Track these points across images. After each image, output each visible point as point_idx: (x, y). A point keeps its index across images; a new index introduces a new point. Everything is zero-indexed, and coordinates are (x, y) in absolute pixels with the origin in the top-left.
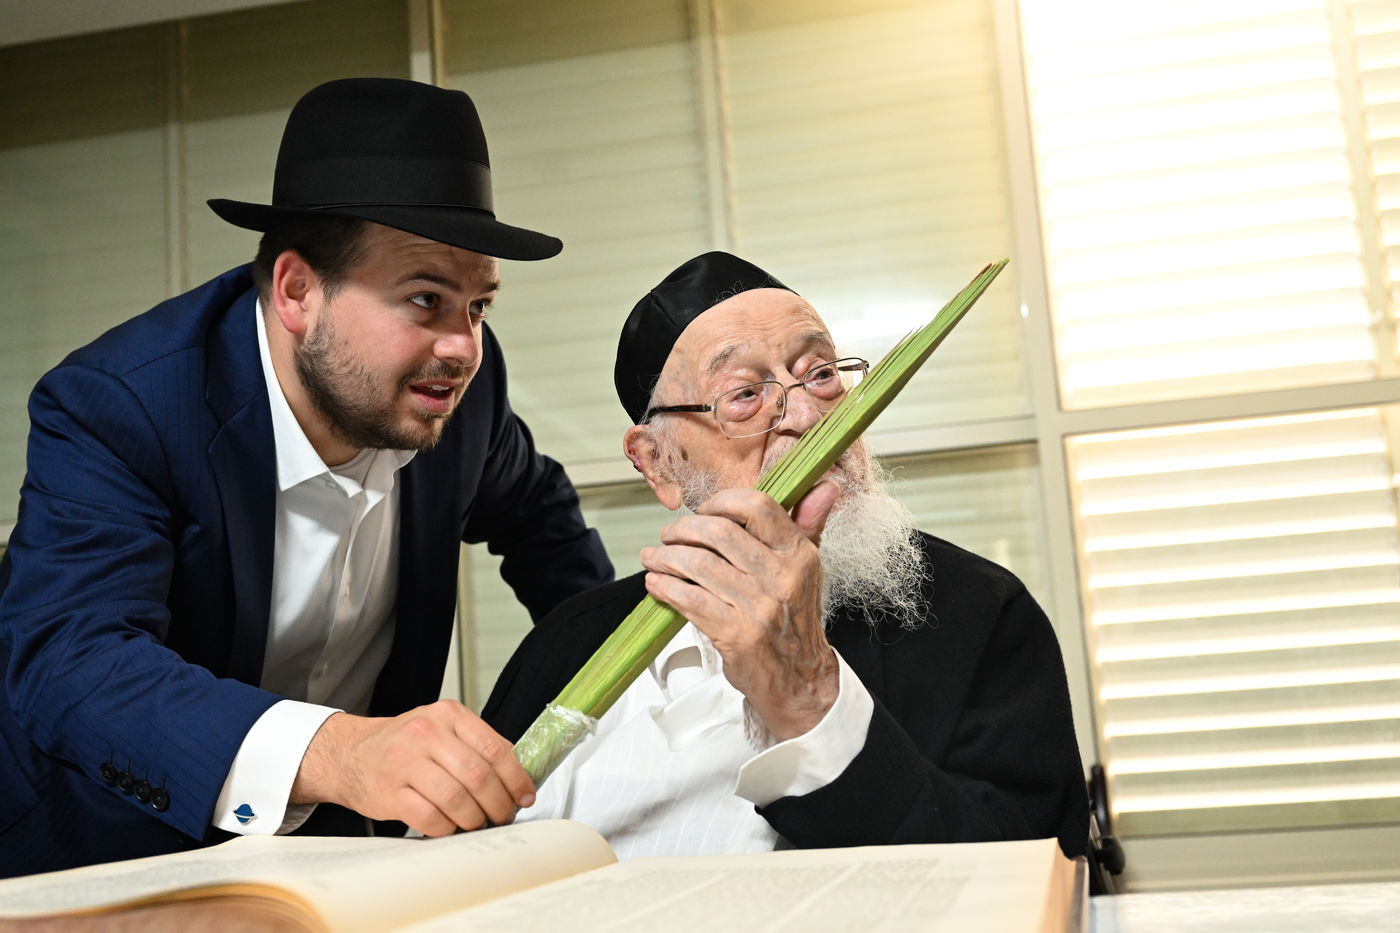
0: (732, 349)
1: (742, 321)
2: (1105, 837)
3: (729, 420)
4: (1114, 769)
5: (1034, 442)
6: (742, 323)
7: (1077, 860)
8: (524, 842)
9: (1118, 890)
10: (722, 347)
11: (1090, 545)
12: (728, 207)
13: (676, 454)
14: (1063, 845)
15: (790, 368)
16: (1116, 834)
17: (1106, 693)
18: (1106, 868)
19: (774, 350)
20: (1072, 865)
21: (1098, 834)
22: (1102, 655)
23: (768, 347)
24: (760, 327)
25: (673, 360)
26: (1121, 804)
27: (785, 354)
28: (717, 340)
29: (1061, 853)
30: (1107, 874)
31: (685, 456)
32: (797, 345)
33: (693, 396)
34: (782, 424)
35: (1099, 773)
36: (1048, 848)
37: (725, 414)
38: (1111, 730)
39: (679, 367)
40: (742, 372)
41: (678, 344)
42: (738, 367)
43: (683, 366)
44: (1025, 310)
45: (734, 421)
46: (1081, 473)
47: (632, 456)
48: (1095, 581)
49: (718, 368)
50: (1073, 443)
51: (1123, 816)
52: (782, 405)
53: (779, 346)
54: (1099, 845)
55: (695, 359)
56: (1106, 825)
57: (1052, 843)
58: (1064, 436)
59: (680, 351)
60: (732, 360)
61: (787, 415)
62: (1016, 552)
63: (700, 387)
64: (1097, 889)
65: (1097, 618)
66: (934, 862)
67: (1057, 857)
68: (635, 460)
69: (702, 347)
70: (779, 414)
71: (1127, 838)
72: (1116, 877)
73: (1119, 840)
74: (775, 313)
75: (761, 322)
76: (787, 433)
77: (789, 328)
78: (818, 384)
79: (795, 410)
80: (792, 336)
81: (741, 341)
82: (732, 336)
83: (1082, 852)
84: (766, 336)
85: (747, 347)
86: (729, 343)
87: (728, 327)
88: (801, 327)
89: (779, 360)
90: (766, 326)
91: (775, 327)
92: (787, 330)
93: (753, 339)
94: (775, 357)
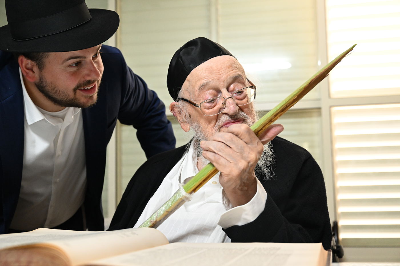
0: (207, 83)
1: (211, 71)
2: (337, 245)
3: (205, 108)
5: (319, 109)
6: (211, 72)
7: (328, 251)
8: (137, 235)
9: (341, 261)
10: (203, 82)
11: (337, 145)
13: (187, 115)
14: (323, 245)
15: (228, 89)
16: (341, 244)
17: (340, 196)
18: (337, 255)
19: (222, 83)
20: (326, 252)
21: (335, 244)
22: (339, 183)
23: (220, 82)
24: (217, 74)
25: (186, 84)
26: (343, 235)
27: (226, 84)
28: (202, 79)
29: (323, 248)
30: (337, 258)
31: (190, 116)
32: (230, 80)
33: (193, 97)
34: (225, 111)
35: (336, 224)
36: (319, 246)
37: (204, 106)
38: (341, 209)
39: (188, 86)
40: (211, 91)
41: (188, 78)
42: (209, 89)
43: (189, 86)
44: (319, 63)
45: (207, 109)
46: (336, 120)
47: (173, 112)
48: (338, 158)
49: (202, 89)
50: (334, 109)
51: (343, 239)
52: (224, 104)
53: (224, 81)
54: (335, 248)
55: (194, 84)
56: (338, 241)
57: (320, 245)
58: (331, 107)
59: (188, 81)
60: (207, 87)
61: (226, 108)
62: (311, 147)
63: (196, 95)
64: (334, 261)
65: (339, 170)
66: (279, 249)
67: (321, 249)
68: (174, 113)
69: (196, 81)
70: (223, 107)
71: (344, 246)
72: (340, 259)
73: (342, 246)
74: (223, 68)
75: (218, 71)
76: (226, 114)
77: (228, 74)
78: (237, 95)
79: (229, 107)
80: (229, 77)
81: (210, 80)
82: (207, 77)
83: (330, 249)
84: (219, 77)
85: (212, 82)
86: (206, 80)
87: (206, 74)
88: (232, 73)
89: (223, 87)
90: (219, 73)
91: (223, 74)
92: (227, 75)
93: (214, 79)
94: (223, 86)
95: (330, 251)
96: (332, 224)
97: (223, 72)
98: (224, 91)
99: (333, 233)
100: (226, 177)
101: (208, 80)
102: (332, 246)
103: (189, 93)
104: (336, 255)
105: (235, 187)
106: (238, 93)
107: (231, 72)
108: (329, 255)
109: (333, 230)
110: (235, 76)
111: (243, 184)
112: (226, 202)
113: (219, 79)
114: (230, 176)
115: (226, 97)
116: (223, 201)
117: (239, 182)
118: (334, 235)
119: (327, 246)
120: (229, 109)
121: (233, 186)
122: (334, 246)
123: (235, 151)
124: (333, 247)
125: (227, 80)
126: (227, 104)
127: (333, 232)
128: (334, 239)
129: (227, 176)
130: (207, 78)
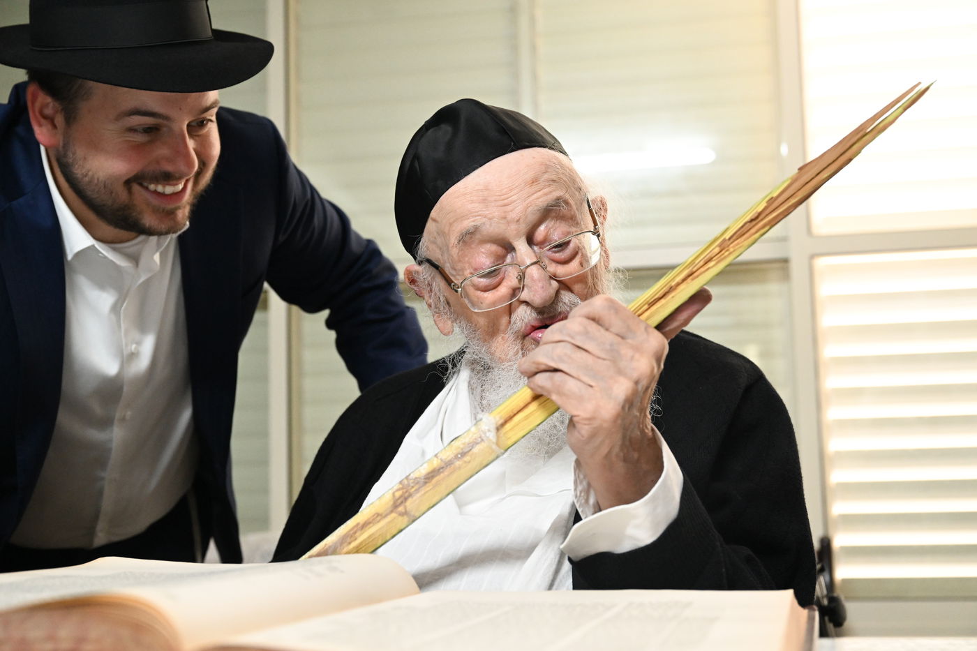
0: (477, 228)
1: (484, 197)
2: (831, 595)
4: (838, 542)
5: (785, 261)
7: (809, 609)
9: (839, 635)
10: (468, 224)
11: (829, 351)
12: (534, 48)
14: (797, 595)
15: (530, 241)
16: (838, 593)
17: (836, 476)
18: (831, 621)
20: (804, 613)
21: (825, 592)
22: (834, 446)
23: (508, 223)
24: (501, 203)
26: (843, 571)
27: (524, 228)
28: (463, 217)
29: (795, 602)
30: (830, 626)
32: (533, 218)
33: (448, 260)
34: (524, 295)
35: (826, 544)
36: (787, 596)
38: (838, 508)
39: (435, 233)
43: (438, 233)
44: (784, 150)
46: (825, 289)
49: (466, 243)
50: (820, 263)
51: (845, 581)
53: (518, 221)
54: (825, 602)
55: (447, 230)
56: (831, 585)
57: (789, 594)
58: (812, 257)
59: (434, 220)
60: (477, 238)
61: (525, 289)
62: (764, 355)
64: (824, 633)
65: (833, 413)
67: (793, 605)
68: (415, 289)
69: (451, 221)
71: (848, 599)
72: (838, 629)
73: (842, 598)
74: (514, 187)
75: (502, 197)
76: (526, 303)
77: (527, 202)
78: (555, 252)
79: (530, 288)
80: (530, 209)
81: (484, 220)
82: (476, 214)
83: (812, 604)
84: (505, 212)
85: (488, 226)
86: (474, 221)
87: (473, 205)
88: (538, 198)
89: (518, 236)
90: (506, 201)
91: (515, 201)
92: (525, 204)
93: (494, 217)
94: (515, 232)
95: (814, 610)
96: (816, 545)
97: (514, 198)
98: (521, 246)
99: (818, 566)
100: (585, 424)
101: (478, 221)
102: (818, 598)
103: (440, 249)
104: (826, 618)
105: (609, 452)
106: (556, 247)
107: (535, 196)
108: (811, 619)
109: (821, 560)
110: (545, 204)
111: (627, 443)
112: (581, 492)
113: (505, 218)
114: (596, 424)
115: (523, 262)
116: (575, 490)
117: (617, 438)
118: (822, 570)
119: (805, 599)
120: (532, 294)
121: (604, 450)
122: (823, 597)
123: (599, 358)
124: (821, 600)
125: (526, 217)
126: (527, 281)
127: (819, 563)
128: (822, 581)
129: (586, 422)
130: (476, 216)
